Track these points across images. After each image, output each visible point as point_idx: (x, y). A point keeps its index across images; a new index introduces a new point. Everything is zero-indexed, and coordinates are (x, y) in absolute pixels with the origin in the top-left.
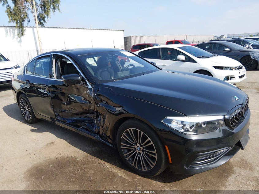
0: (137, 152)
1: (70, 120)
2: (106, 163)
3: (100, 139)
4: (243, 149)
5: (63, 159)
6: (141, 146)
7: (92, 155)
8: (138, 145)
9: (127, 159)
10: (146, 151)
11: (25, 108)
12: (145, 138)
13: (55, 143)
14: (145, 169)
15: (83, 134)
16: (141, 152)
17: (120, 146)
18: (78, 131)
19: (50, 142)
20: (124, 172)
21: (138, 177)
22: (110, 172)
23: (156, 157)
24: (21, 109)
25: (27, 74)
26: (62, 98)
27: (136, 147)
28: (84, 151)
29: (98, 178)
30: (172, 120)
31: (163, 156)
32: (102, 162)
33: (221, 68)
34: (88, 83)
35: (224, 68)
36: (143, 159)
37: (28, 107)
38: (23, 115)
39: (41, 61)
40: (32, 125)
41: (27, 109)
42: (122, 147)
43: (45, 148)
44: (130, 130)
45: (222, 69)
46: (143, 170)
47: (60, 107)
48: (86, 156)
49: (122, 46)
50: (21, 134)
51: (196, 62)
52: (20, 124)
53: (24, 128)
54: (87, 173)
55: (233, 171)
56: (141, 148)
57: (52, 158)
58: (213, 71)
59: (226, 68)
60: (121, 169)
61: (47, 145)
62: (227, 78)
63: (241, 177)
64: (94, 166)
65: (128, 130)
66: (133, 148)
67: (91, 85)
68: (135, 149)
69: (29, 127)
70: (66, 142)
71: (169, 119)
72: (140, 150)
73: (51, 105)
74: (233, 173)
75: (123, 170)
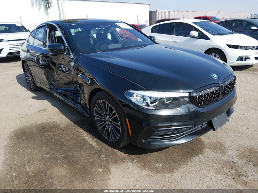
0: (107, 123)
1: (61, 89)
2: (84, 131)
3: (81, 109)
4: (214, 130)
5: (48, 124)
6: (110, 118)
7: (75, 123)
8: (108, 117)
9: (100, 129)
10: (114, 123)
11: (29, 77)
12: (111, 110)
13: (47, 110)
14: (112, 140)
15: (69, 103)
16: (110, 123)
17: (94, 116)
18: (66, 101)
19: (43, 109)
20: (96, 141)
21: (107, 147)
22: (83, 139)
23: (120, 129)
24: (26, 77)
25: (29, 44)
26: (53, 67)
27: (106, 118)
28: (70, 119)
29: (71, 143)
30: (134, 93)
31: (125, 128)
32: (81, 130)
33: (236, 47)
34: (71, 54)
35: (239, 47)
36: (111, 130)
37: (31, 76)
38: (27, 83)
39: (40, 30)
40: (34, 92)
41: (30, 77)
42: (96, 118)
43: (36, 113)
44: (100, 101)
45: (237, 49)
46: (111, 141)
47: (53, 76)
48: (69, 124)
49: (146, 21)
50: (22, 99)
51: (209, 39)
52: (24, 91)
53: (26, 95)
54: (62, 138)
55: (203, 152)
56: (110, 119)
57: (39, 122)
58: (226, 50)
59: (241, 47)
60: (95, 138)
61: (39, 111)
62: (241, 59)
63: (208, 158)
64: (72, 133)
65: (99, 101)
66: (104, 120)
67: (73, 55)
68: (106, 121)
69: (32, 94)
70: (57, 110)
71: (131, 93)
72: (109, 122)
73: (45, 75)
74: (201, 154)
75: (96, 139)
